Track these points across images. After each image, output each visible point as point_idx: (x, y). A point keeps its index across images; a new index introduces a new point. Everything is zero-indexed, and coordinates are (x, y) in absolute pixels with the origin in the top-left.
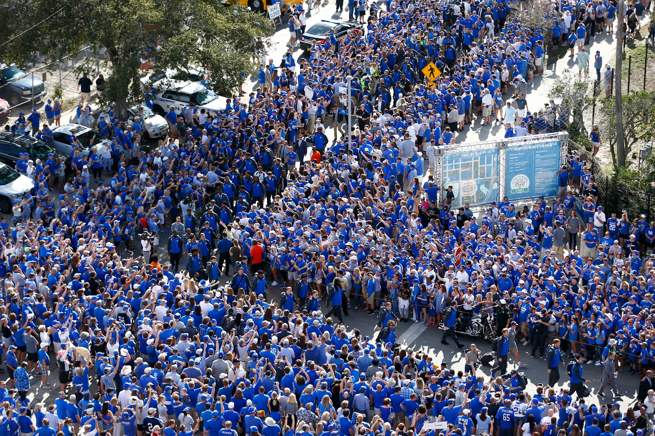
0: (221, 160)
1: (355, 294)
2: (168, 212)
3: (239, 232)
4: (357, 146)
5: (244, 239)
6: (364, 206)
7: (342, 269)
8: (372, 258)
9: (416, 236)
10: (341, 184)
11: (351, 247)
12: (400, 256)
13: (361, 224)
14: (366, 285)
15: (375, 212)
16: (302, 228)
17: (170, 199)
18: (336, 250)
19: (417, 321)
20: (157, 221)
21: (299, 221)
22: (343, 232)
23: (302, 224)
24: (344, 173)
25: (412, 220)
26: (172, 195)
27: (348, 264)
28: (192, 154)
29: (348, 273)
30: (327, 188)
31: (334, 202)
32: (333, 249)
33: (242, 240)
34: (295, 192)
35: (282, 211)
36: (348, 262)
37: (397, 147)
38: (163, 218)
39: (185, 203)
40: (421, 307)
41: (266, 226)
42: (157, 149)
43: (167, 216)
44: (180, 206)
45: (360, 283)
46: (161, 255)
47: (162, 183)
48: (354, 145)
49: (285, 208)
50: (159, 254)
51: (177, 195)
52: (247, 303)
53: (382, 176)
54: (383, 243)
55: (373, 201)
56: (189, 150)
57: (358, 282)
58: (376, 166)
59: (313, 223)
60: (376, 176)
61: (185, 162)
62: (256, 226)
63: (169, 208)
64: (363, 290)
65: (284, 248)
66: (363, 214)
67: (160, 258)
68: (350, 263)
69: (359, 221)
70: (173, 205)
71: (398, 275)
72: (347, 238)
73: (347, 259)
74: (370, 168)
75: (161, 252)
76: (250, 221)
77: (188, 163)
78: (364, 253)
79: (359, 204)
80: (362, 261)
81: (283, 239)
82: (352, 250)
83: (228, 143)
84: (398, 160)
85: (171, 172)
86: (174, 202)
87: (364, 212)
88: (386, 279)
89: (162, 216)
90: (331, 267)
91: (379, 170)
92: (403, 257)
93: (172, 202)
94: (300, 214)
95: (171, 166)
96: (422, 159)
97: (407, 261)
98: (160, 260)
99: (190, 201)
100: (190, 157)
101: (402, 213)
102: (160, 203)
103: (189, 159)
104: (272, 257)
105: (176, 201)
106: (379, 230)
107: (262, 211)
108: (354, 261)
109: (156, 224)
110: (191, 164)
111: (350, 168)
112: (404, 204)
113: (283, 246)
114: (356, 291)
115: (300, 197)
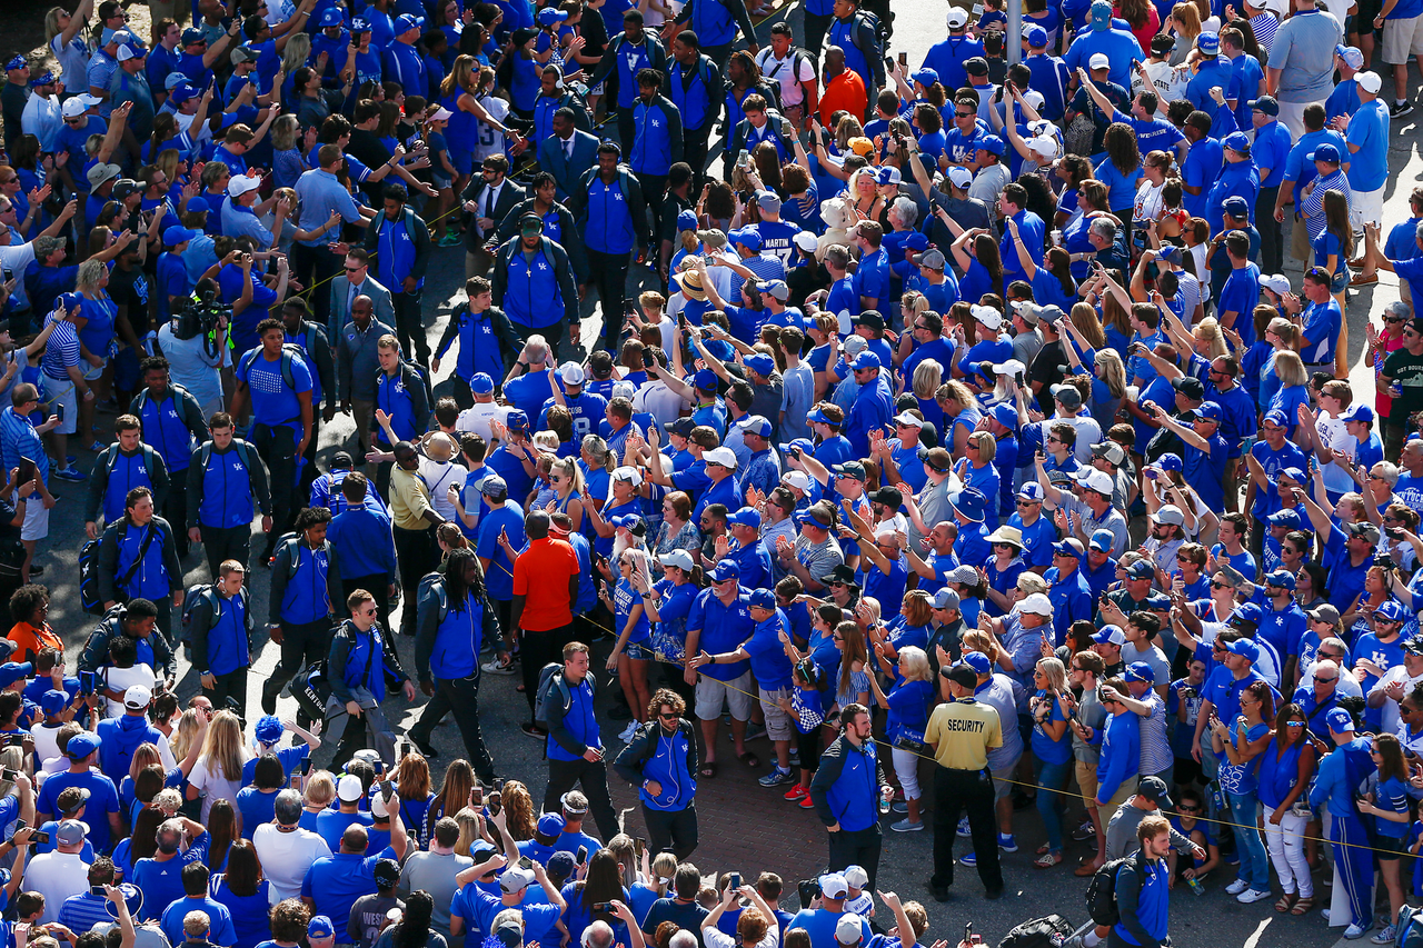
0: (367, 113)
1: (1041, 786)
2: (95, 373)
3: (459, 473)
4: (1050, 43)
5: (484, 509)
6: (1085, 345)
7: (974, 661)
8: (1126, 604)
9: (1350, 496)
10: (962, 236)
11: (1016, 550)
12: (1259, 597)
13: (1067, 435)
14: (1095, 740)
15: (1143, 375)
16: (774, 457)
17: (105, 307)
18: (944, 562)
19: (1353, 929)
20: (39, 417)
21: (757, 420)
22: (976, 475)
23: (773, 435)
24: (986, 184)
25: (1325, 417)
26: (118, 288)
27: (1003, 632)
28: (220, 86)
29: (1002, 682)
30: (896, 254)
31: (934, 326)
32: (929, 563)
33: (472, 514)
34: (738, 277)
35: (677, 373)
36: (1006, 626)
37: (1254, 51)
38: (70, 405)
39: (184, 333)
40: (1376, 857)
41: (595, 445)
42: (40, 52)
43: (90, 395)
44: (156, 342)
45: (1067, 735)
46: (60, 593)
47: (65, 230)
48: (1036, 40)
49: (688, 356)
50: (51, 584)
51: (142, 287)
52: (491, 827)
53: (1171, 196)
54: (1179, 535)
55: (1134, 321)
56: (206, 59)
57: (1055, 731)
58: (1146, 146)
59: (825, 432)
60: (1149, 196)
61: (184, 121)
62: (544, 442)
63: (105, 351)
64: (1079, 766)
65: (684, 556)
66: (1082, 386)
67: (54, 605)
68: (1017, 630)
69: (1059, 419)
70: (122, 338)
71: (1262, 694)
72: (1000, 505)
73: (995, 609)
74: (1121, 155)
75: (62, 573)
76: (512, 422)
77: (197, 126)
78: (1082, 583)
79: (1063, 337)
80: (1076, 619)
81: (682, 510)
82: (1019, 569)
83: (402, 27)
84: (1258, 116)
85: (115, 169)
86: (127, 324)
87: (1087, 376)
88: (1196, 711)
89: (65, 394)
90: (912, 652)
91: (1162, 164)
92: (1280, 605)
93: (117, 325)
94: (761, 387)
95: (110, 138)
96: (1383, 108)
97: (1301, 624)
98: (56, 614)
99: (212, 323)
100: (209, 94)
101: (1274, 383)
102: (58, 327)
103: (203, 107)
104: (622, 598)
105: (140, 319)
106: (1156, 466)
107: (573, 371)
108: (1037, 623)
109: (33, 432)
110: (219, 129)
111: (1014, 159)
112: (1286, 335)
113: (680, 543)
114: (1046, 773)
115: (766, 301)
